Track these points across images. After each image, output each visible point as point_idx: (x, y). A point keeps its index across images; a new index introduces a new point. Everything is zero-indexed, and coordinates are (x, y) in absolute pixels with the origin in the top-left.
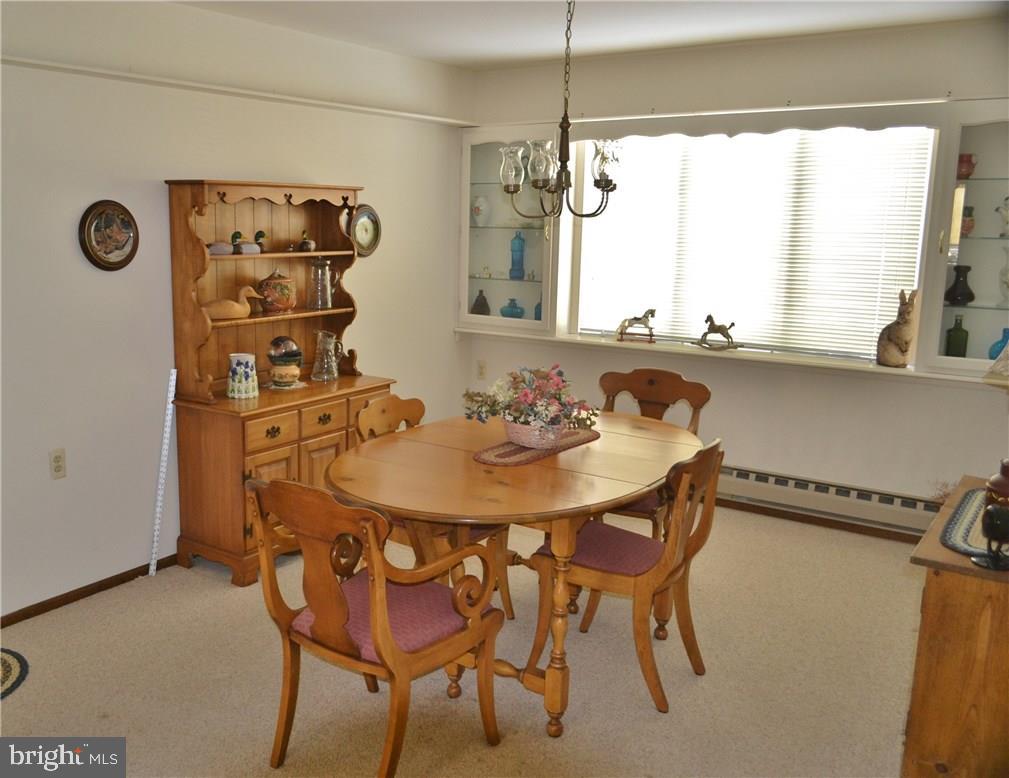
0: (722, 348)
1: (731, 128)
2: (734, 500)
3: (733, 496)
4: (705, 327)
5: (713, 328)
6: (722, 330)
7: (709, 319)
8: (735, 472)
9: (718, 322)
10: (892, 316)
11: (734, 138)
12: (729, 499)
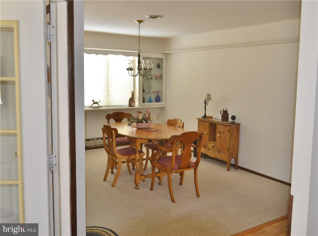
0: (98, 107)
1: (97, 53)
2: (100, 146)
3: (100, 145)
4: (92, 103)
5: (95, 103)
6: (97, 103)
7: (93, 100)
8: (100, 139)
9: (95, 101)
10: (130, 96)
11: (98, 55)
12: (99, 146)
